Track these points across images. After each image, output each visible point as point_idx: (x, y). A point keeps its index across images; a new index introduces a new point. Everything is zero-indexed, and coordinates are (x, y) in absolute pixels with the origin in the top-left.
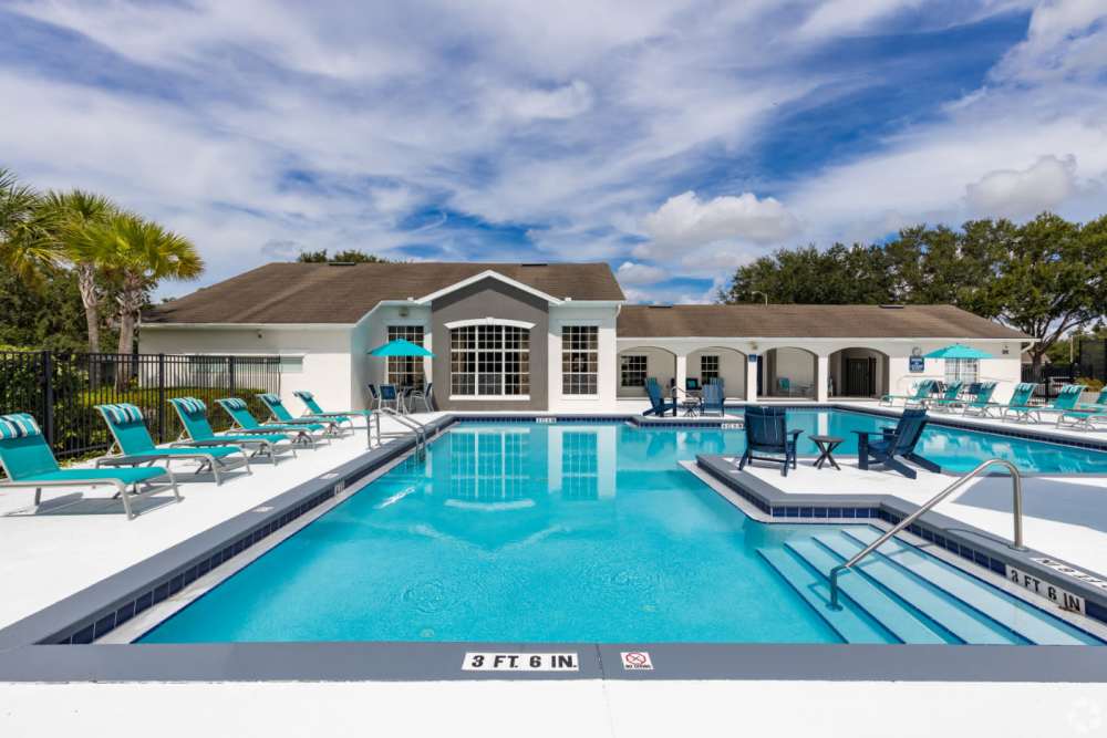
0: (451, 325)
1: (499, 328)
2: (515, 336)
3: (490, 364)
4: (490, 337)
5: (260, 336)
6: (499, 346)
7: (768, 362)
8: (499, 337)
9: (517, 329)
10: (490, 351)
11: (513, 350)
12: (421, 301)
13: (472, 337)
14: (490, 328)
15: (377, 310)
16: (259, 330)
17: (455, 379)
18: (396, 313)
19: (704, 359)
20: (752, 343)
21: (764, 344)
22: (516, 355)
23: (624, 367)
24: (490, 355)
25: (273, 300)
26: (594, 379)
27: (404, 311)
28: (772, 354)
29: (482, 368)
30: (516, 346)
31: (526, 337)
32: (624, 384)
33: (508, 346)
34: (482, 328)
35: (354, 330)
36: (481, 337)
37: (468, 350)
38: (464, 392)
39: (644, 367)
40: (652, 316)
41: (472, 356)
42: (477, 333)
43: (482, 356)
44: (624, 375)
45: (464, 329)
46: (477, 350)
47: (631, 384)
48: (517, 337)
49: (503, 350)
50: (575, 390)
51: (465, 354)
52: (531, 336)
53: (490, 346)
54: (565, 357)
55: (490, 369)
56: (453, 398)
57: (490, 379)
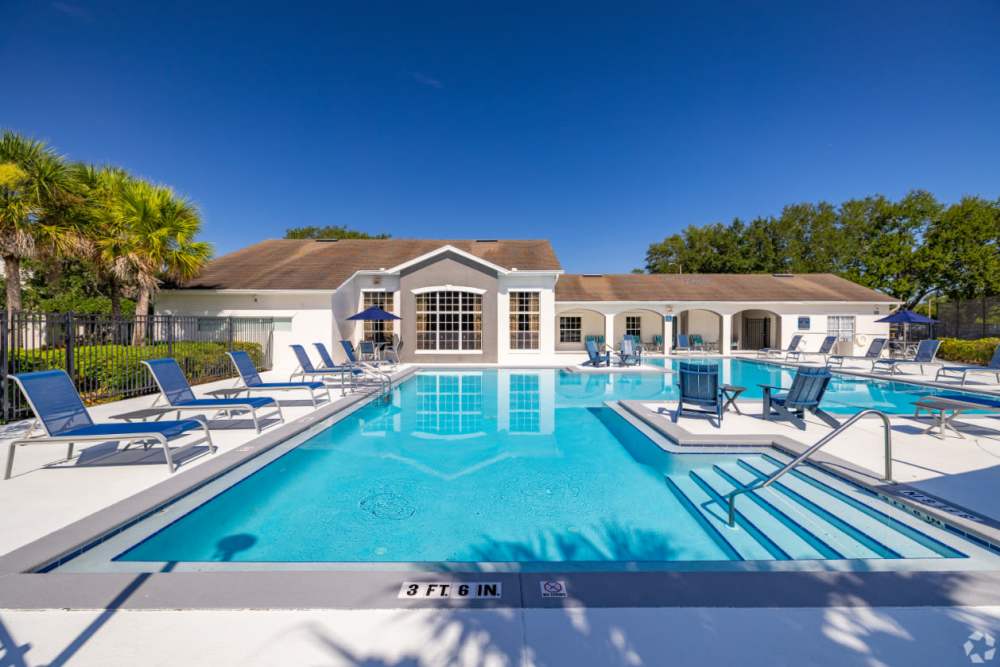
0: (417, 291)
1: (456, 294)
2: (470, 300)
3: (448, 323)
4: (449, 301)
5: (256, 300)
6: (456, 308)
7: (681, 322)
8: (456, 301)
9: (471, 295)
10: (449, 312)
11: (468, 312)
12: (391, 271)
13: (434, 301)
14: (449, 294)
15: (354, 279)
16: (255, 295)
17: (420, 336)
18: (370, 281)
19: (628, 319)
20: (669, 306)
21: (679, 307)
22: (471, 316)
23: (562, 326)
24: (449, 316)
25: (268, 270)
26: (536, 336)
27: (377, 280)
28: (685, 315)
29: (442, 327)
30: (471, 309)
31: (479, 301)
32: (562, 340)
33: (464, 308)
34: (442, 294)
35: (334, 296)
36: (442, 301)
37: (430, 312)
38: (427, 347)
39: (579, 326)
40: (585, 284)
41: (434, 317)
42: (438, 297)
43: (442, 317)
44: (562, 333)
45: (427, 294)
46: (438, 312)
47: (568, 340)
48: (471, 301)
49: (460, 312)
50: (520, 346)
51: (428, 315)
52: (484, 300)
53: (449, 308)
54: (512, 318)
55: (449, 328)
56: (418, 352)
57: (449, 336)
